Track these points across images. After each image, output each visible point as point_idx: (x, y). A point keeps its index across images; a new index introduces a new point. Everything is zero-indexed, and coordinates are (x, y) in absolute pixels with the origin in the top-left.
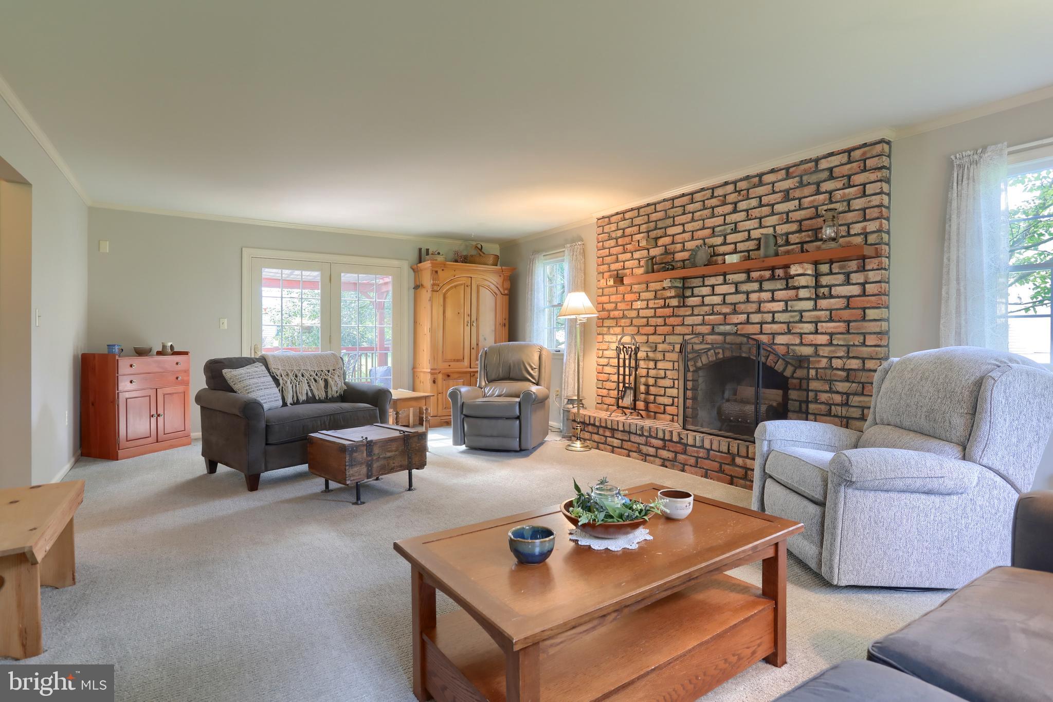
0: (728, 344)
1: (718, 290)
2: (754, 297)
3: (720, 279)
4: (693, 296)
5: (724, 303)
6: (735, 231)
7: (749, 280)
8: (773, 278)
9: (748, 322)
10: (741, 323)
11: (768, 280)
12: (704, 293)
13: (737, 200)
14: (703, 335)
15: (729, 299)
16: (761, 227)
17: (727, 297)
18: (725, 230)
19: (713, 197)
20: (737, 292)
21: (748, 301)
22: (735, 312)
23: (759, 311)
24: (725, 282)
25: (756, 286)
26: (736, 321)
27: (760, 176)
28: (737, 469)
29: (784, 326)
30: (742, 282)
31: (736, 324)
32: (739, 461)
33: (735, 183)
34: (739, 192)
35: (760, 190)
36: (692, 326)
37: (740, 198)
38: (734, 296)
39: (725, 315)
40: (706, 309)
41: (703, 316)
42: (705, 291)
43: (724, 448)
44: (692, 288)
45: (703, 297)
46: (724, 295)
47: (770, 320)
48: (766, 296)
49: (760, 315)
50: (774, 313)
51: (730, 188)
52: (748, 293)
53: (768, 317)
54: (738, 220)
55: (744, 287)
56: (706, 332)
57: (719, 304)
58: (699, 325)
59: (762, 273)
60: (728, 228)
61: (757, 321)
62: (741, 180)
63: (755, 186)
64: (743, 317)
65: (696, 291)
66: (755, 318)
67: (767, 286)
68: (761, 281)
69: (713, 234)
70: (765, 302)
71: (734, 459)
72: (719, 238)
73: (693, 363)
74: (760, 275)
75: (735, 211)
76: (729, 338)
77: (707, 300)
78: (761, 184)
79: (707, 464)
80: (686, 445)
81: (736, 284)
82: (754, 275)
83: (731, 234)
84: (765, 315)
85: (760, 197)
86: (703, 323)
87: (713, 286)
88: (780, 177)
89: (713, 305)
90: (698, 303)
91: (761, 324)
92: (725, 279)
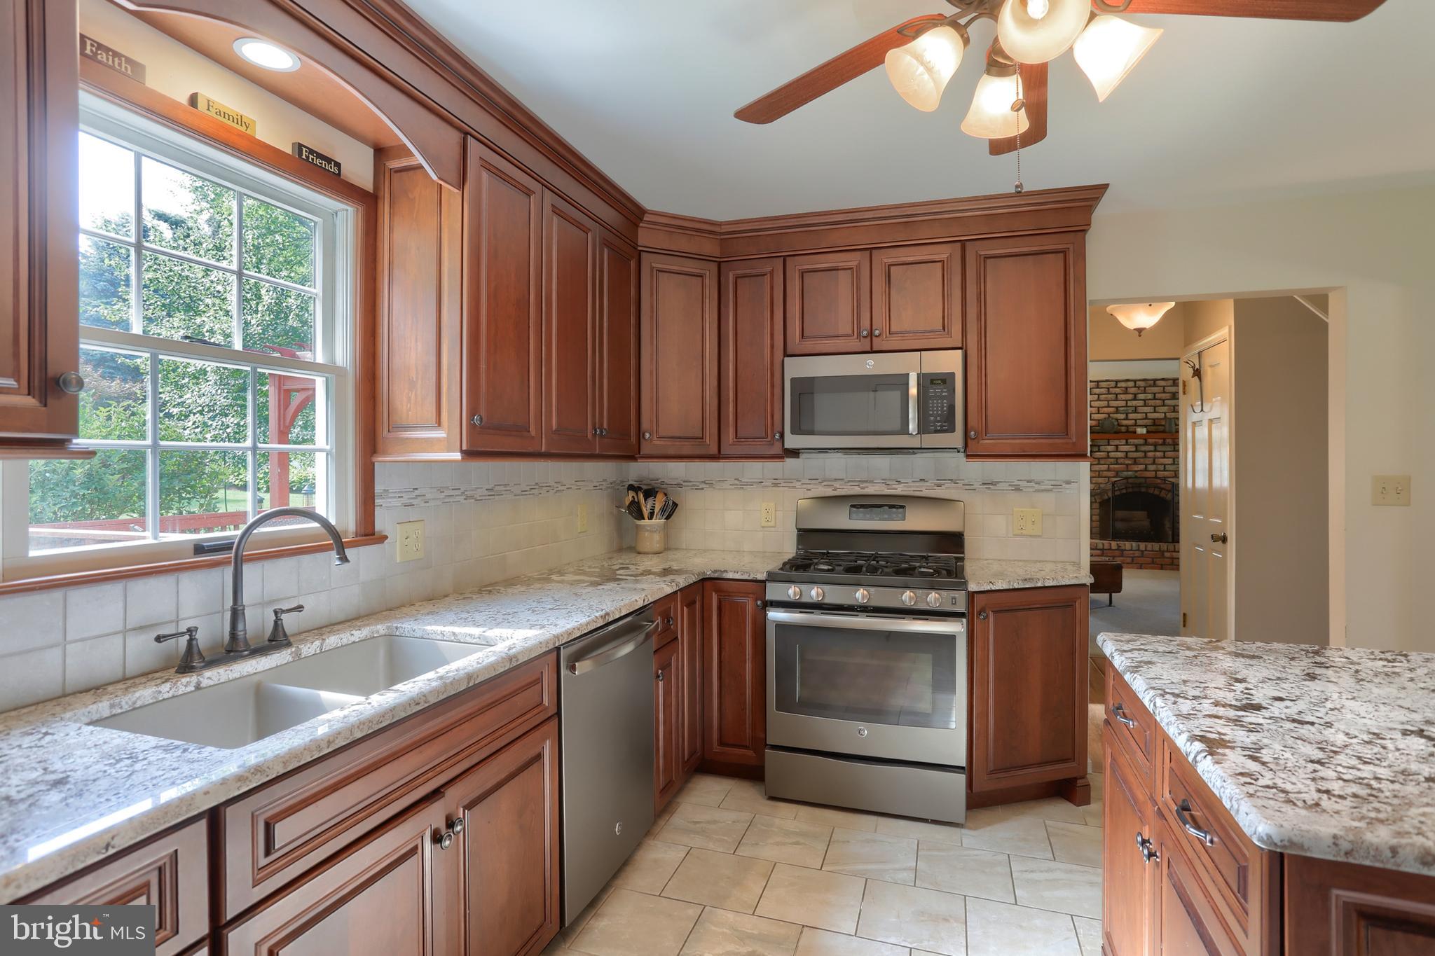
0: (1131, 483)
1: (1121, 448)
2: (1150, 454)
3: (1124, 442)
4: (1099, 451)
5: (1127, 457)
6: (1135, 411)
7: (1146, 444)
8: (1164, 444)
9: (1146, 470)
10: (1141, 471)
11: (1161, 445)
12: (1109, 450)
13: (1136, 392)
14: (1109, 478)
15: (1130, 455)
16: (1155, 412)
17: (1129, 454)
18: (1127, 410)
19: (1116, 387)
20: (1137, 451)
21: (1146, 457)
22: (1135, 463)
23: (1154, 463)
24: (1127, 444)
25: (1152, 448)
26: (1136, 469)
27: (1155, 380)
28: (1166, 560)
29: (1173, 473)
30: (1140, 445)
31: (1136, 471)
32: (1167, 555)
33: (1135, 381)
34: (1139, 387)
35: (1155, 389)
36: (1099, 471)
37: (1139, 392)
38: (1135, 453)
39: (1127, 465)
40: (1112, 460)
41: (1109, 465)
42: (1109, 448)
43: (1157, 549)
44: (1099, 446)
45: (1108, 452)
46: (1127, 452)
47: (1162, 469)
48: (1158, 454)
49: (1155, 466)
50: (1165, 465)
51: (1131, 384)
52: (1145, 452)
53: (1162, 468)
54: (1138, 405)
55: (1143, 448)
56: (1112, 476)
57: (1122, 458)
58: (1105, 471)
59: (1156, 440)
60: (1130, 410)
61: (1152, 469)
62: (1140, 380)
63: (1150, 386)
64: (1142, 467)
65: (1102, 448)
66: (1151, 467)
67: (1159, 448)
68: (1155, 445)
69: (1117, 412)
70: (1159, 458)
71: (1163, 554)
72: (1122, 415)
73: (1099, 497)
74: (1155, 442)
75: (1135, 399)
76: (1130, 480)
77: (1112, 454)
78: (1155, 385)
79: (1142, 560)
80: (1123, 550)
81: (1136, 446)
82: (1150, 441)
83: (1131, 413)
84: (1159, 466)
85: (1155, 394)
86: (1109, 470)
87: (1117, 446)
88: (1169, 384)
89: (1117, 458)
90: (1104, 456)
91: (1156, 471)
92: (1127, 442)
